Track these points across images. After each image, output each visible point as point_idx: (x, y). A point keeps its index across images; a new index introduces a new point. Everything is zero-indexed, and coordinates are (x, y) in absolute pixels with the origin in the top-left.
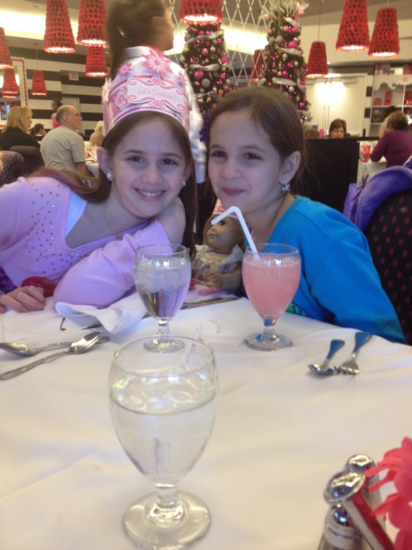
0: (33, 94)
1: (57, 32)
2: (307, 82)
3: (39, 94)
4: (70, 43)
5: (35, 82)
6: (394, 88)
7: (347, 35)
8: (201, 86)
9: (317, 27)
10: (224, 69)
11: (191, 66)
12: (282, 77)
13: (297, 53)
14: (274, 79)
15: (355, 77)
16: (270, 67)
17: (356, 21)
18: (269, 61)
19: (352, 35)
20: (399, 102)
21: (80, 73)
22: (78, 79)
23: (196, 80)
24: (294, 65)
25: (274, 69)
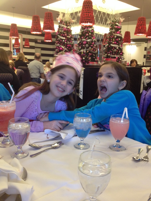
0: (25, 47)
1: (36, 27)
2: (123, 45)
3: (27, 47)
4: (40, 30)
5: (26, 42)
7: (139, 30)
8: (85, 47)
9: (127, 26)
10: (94, 41)
11: (82, 40)
12: (114, 44)
13: (120, 35)
14: (112, 45)
15: (140, 44)
16: (110, 40)
17: (142, 25)
18: (110, 38)
21: (41, 40)
22: (40, 42)
23: (83, 45)
24: (119, 40)
25: (112, 41)
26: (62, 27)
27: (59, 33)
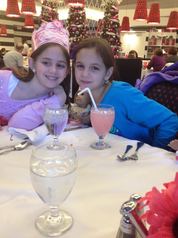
0: (1, 35)
1: (12, 8)
2: (121, 34)
3: (3, 35)
4: (18, 13)
5: (2, 29)
6: (158, 38)
7: (138, 14)
8: (75, 34)
9: (125, 10)
10: (85, 27)
11: (71, 25)
12: (110, 31)
13: (117, 21)
14: (107, 33)
15: (141, 32)
16: (105, 27)
17: (142, 9)
18: (105, 24)
19: (140, 14)
20: (159, 44)
21: (22, 26)
22: (21, 29)
23: (73, 31)
24: (115, 27)
25: (107, 28)
26: (47, 10)
27: (42, 17)
